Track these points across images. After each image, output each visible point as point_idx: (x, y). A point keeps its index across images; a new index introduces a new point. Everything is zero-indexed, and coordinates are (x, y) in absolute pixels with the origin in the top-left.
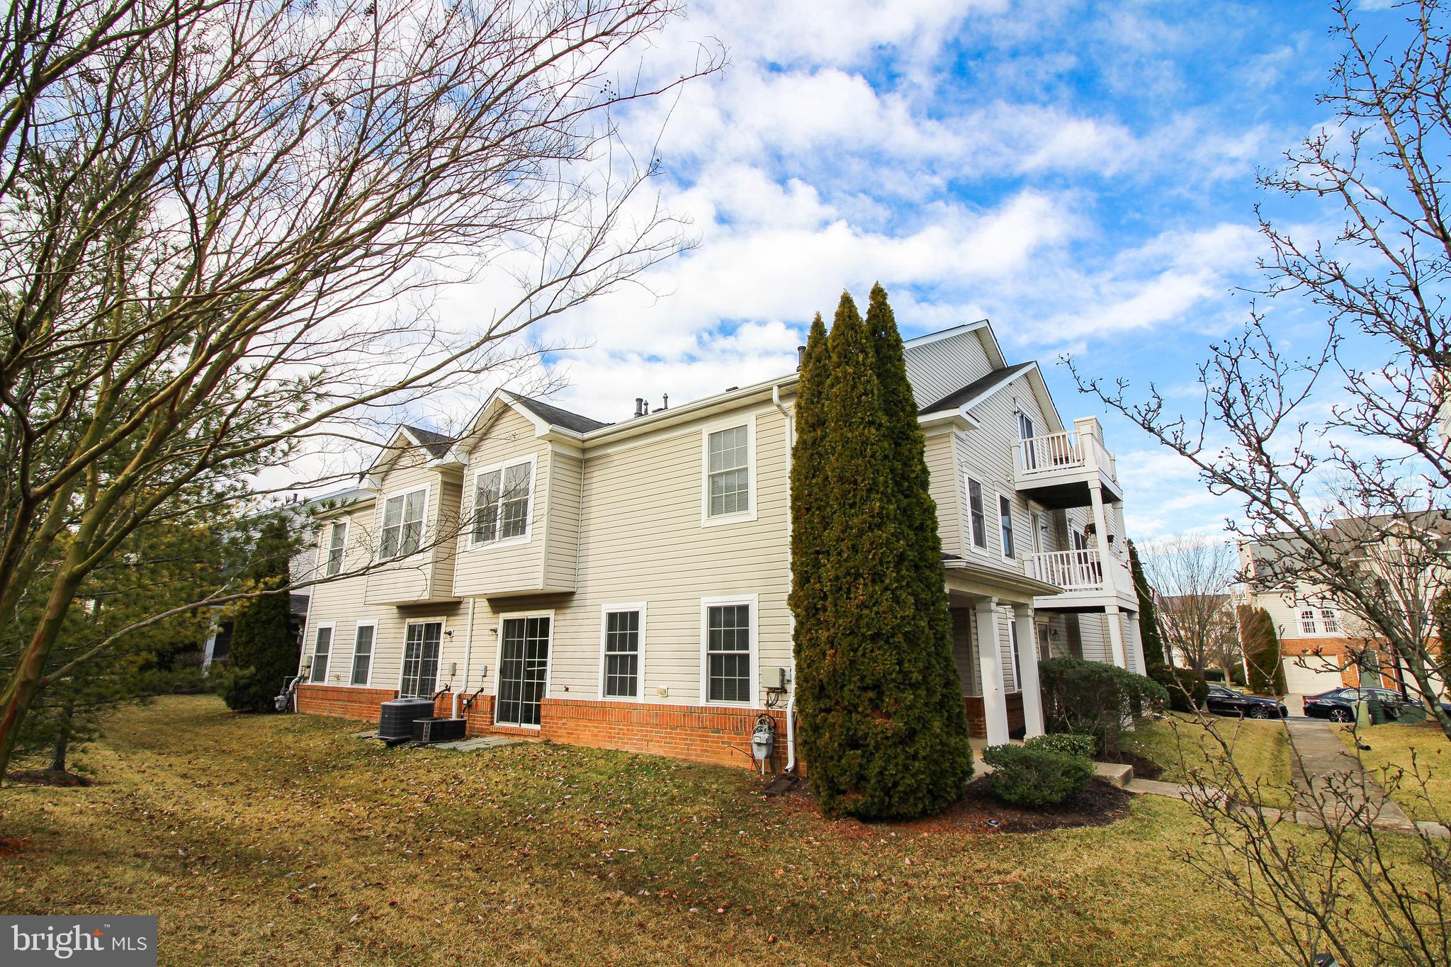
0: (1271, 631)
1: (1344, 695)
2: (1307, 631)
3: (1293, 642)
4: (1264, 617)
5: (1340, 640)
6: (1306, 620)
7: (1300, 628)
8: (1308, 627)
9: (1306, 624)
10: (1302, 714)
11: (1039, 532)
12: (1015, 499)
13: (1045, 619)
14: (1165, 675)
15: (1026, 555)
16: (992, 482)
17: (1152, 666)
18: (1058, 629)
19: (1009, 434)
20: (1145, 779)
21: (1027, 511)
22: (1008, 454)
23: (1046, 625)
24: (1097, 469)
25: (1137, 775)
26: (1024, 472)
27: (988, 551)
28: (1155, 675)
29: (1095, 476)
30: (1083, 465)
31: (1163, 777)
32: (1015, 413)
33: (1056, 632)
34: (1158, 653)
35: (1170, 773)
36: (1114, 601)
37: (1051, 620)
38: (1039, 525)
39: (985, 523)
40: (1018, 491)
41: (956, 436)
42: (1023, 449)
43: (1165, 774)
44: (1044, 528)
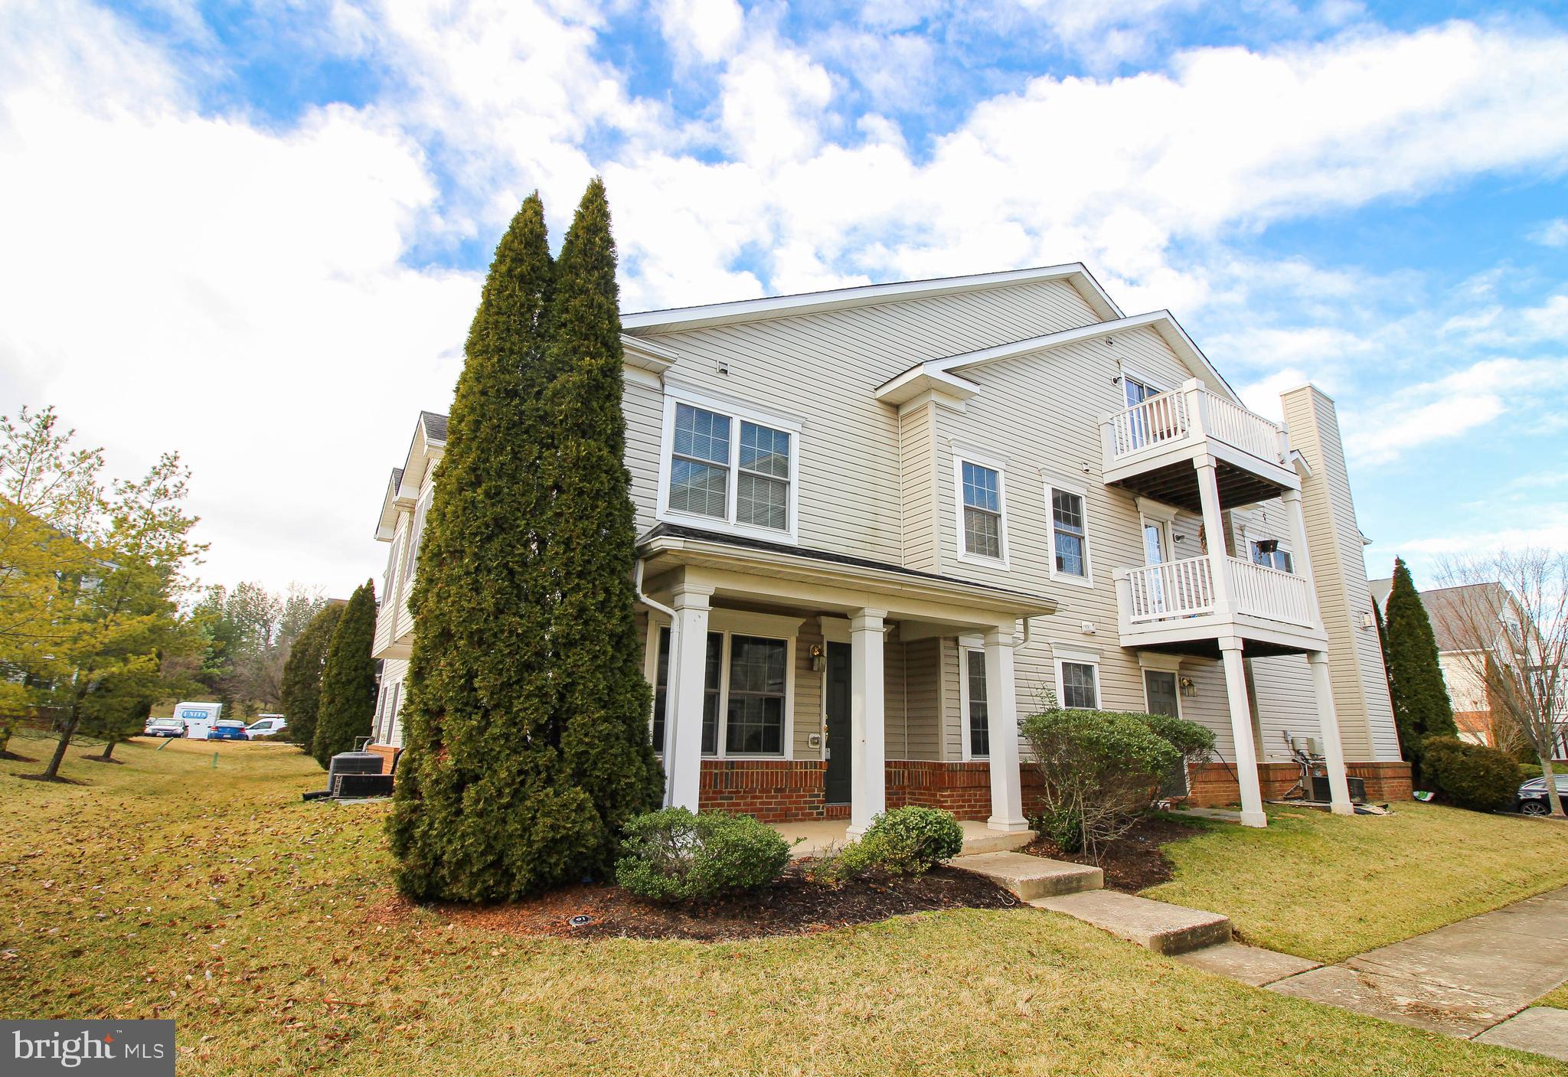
11: (1171, 543)
12: (1103, 497)
13: (1170, 664)
14: (1443, 754)
15: (1118, 573)
16: (1035, 470)
17: (1425, 742)
18: (1200, 680)
19: (1096, 409)
20: (1120, 891)
21: (1136, 515)
22: (1090, 435)
23: (1173, 674)
24: (1205, 439)
25: (1113, 883)
26: (1116, 458)
27: (1008, 563)
28: (1428, 755)
29: (1203, 449)
30: (1186, 437)
31: (1148, 890)
32: (1115, 381)
33: (1191, 684)
34: (1443, 722)
35: (1174, 885)
36: (1229, 630)
37: (1183, 666)
38: (1170, 533)
39: (1004, 524)
40: (1108, 485)
41: (938, 405)
42: (1116, 426)
43: (1162, 886)
44: (1179, 538)
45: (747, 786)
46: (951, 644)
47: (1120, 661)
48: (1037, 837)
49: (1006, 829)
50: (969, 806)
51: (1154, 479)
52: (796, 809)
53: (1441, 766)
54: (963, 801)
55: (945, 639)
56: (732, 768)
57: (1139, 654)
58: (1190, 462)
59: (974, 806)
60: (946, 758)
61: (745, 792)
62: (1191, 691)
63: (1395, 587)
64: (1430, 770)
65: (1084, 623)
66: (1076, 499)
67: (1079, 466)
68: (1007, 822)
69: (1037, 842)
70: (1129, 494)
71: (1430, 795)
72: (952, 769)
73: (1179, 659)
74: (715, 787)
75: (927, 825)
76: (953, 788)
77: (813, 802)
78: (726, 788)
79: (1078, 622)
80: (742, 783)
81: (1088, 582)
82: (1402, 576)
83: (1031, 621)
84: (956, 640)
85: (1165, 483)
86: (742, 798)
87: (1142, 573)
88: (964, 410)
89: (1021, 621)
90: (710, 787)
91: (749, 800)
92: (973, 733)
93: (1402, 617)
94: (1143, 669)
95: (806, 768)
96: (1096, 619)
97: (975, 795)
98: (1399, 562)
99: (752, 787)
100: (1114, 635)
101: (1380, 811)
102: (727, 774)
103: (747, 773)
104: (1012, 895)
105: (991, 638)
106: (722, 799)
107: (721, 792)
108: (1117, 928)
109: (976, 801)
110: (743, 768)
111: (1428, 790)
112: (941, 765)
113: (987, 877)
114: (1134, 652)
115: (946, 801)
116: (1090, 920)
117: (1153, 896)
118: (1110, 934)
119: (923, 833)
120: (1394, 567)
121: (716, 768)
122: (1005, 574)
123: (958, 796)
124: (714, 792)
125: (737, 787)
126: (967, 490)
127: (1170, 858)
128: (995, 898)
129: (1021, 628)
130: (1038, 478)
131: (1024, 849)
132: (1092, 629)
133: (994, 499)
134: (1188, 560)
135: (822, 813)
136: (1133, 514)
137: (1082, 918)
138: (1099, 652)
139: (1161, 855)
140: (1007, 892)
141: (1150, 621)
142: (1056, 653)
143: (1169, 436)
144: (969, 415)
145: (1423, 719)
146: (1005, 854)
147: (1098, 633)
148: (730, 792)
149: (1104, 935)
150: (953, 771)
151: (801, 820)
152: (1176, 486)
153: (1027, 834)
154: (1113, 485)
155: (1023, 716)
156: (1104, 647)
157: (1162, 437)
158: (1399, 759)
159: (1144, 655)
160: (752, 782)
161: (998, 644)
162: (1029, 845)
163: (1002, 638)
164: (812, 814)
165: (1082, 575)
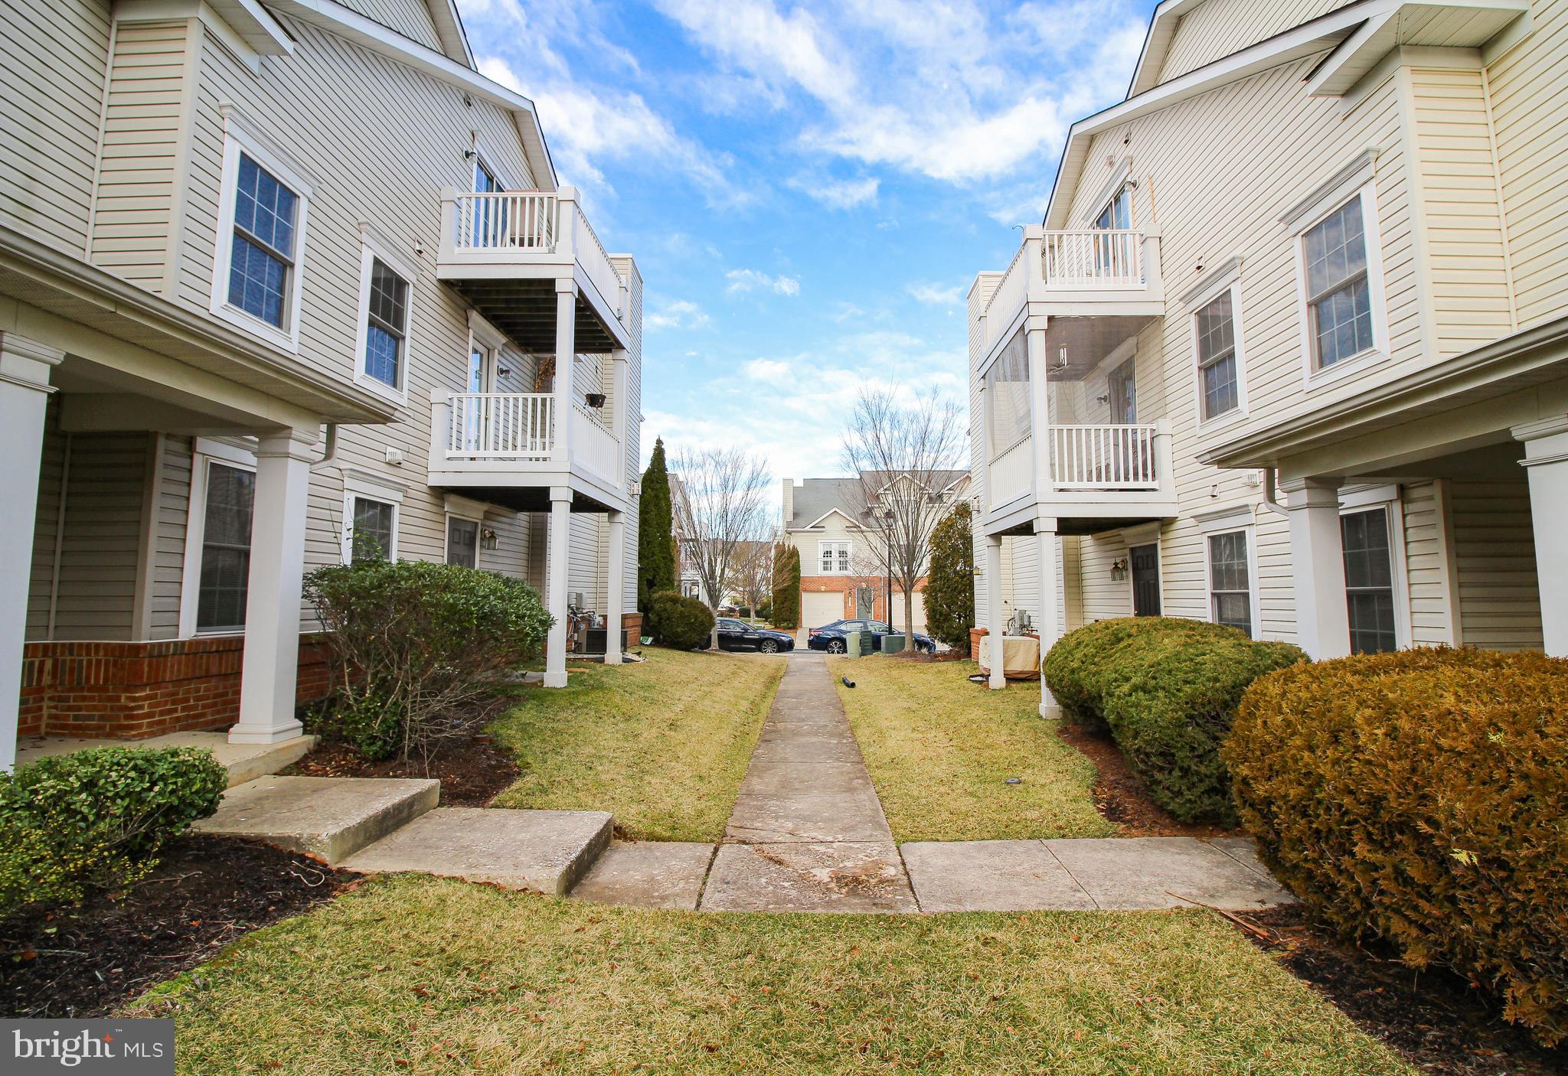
0: (796, 568)
1: (843, 627)
2: (825, 569)
3: (812, 580)
4: (794, 554)
5: (849, 578)
6: (826, 559)
7: (821, 565)
8: (827, 566)
9: (825, 563)
10: (806, 646)
11: (494, 376)
12: (433, 293)
13: (474, 512)
14: (669, 605)
15: (438, 394)
16: (354, 221)
17: (656, 596)
18: (505, 534)
19: (443, 179)
20: (462, 804)
21: (466, 330)
22: (430, 208)
23: (476, 524)
24: (573, 261)
25: (452, 796)
26: (457, 250)
27: (295, 341)
28: (657, 606)
29: (569, 272)
30: (552, 251)
31: (504, 795)
32: (468, 155)
33: (493, 536)
34: (668, 579)
35: (529, 781)
36: (565, 480)
37: (488, 516)
38: (495, 364)
39: (297, 280)
40: (440, 281)
42: (464, 210)
43: (514, 786)
44: (502, 371)
46: (180, 447)
47: (423, 503)
48: (318, 744)
49: (268, 740)
50: (184, 709)
51: (498, 292)
53: (664, 615)
54: (174, 702)
55: (168, 436)
57: (446, 496)
58: (551, 282)
59: (195, 707)
60: (146, 634)
62: (492, 544)
63: (652, 464)
64: (656, 619)
65: (390, 449)
66: (401, 284)
67: (411, 242)
68: (271, 730)
69: (317, 752)
70: (462, 303)
71: (650, 639)
72: (158, 653)
73: (485, 507)
75: (154, 784)
76: (156, 684)
79: (381, 447)
81: (402, 397)
82: (659, 455)
83: (341, 431)
84: (190, 444)
85: (507, 301)
87: (460, 400)
89: (324, 427)
92: (203, 595)
93: (653, 489)
94: (448, 515)
96: (405, 447)
97: (198, 690)
98: (659, 442)
100: (423, 470)
101: (635, 657)
104: (314, 862)
105: (274, 445)
108: (505, 876)
109: (197, 699)
111: (649, 636)
112: (138, 648)
113: (259, 841)
114: (441, 493)
115: (141, 707)
116: (458, 873)
117: (511, 803)
118: (497, 888)
119: (141, 801)
120: (654, 445)
123: (163, 695)
126: (241, 201)
127: (505, 743)
128: (288, 881)
129: (323, 437)
130: (356, 232)
131: (300, 767)
132: (399, 456)
133: (286, 236)
134: (511, 396)
136: (460, 327)
137: (446, 874)
138: (403, 488)
139: (491, 741)
140: (302, 858)
141: (462, 459)
142: (348, 483)
143: (531, 244)
145: (654, 577)
146: (269, 783)
147: (405, 464)
149: (488, 895)
150: (160, 656)
152: (519, 309)
153: (299, 741)
154: (447, 284)
155: (312, 569)
156: (409, 483)
157: (522, 244)
158: (635, 611)
159: (453, 498)
161: (287, 455)
162: (306, 757)
163: (294, 447)
165: (395, 385)
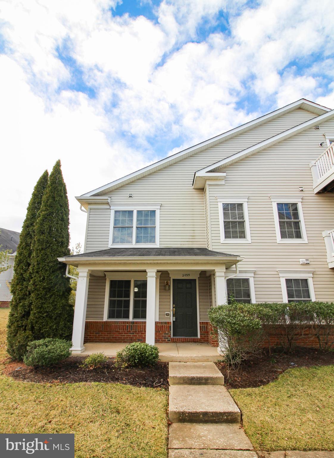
15: (325, 233)
16: (268, 198)
22: (304, 174)
26: (318, 180)
27: (250, 239)
32: (322, 144)
39: (247, 224)
40: (317, 194)
41: (210, 185)
42: (318, 165)
45: (139, 330)
52: (159, 338)
56: (133, 324)
61: (138, 332)
65: (301, 260)
66: (295, 205)
67: (297, 190)
74: (127, 330)
77: (166, 336)
78: (131, 330)
79: (297, 260)
80: (137, 329)
81: (304, 240)
86: (138, 334)
88: (224, 183)
90: (125, 330)
91: (140, 334)
95: (162, 324)
96: (311, 257)
99: (141, 330)
102: (131, 326)
103: (139, 326)
106: (130, 334)
107: (130, 332)
110: (137, 324)
121: (127, 324)
122: (250, 245)
124: (127, 332)
125: (135, 330)
126: (226, 214)
130: (269, 201)
132: (306, 262)
133: (242, 215)
135: (170, 340)
138: (311, 272)
142: (281, 275)
144: (226, 184)
147: (311, 263)
148: (133, 332)
151: (161, 342)
156: (316, 269)
160: (141, 329)
164: (165, 340)
165: (300, 238)
